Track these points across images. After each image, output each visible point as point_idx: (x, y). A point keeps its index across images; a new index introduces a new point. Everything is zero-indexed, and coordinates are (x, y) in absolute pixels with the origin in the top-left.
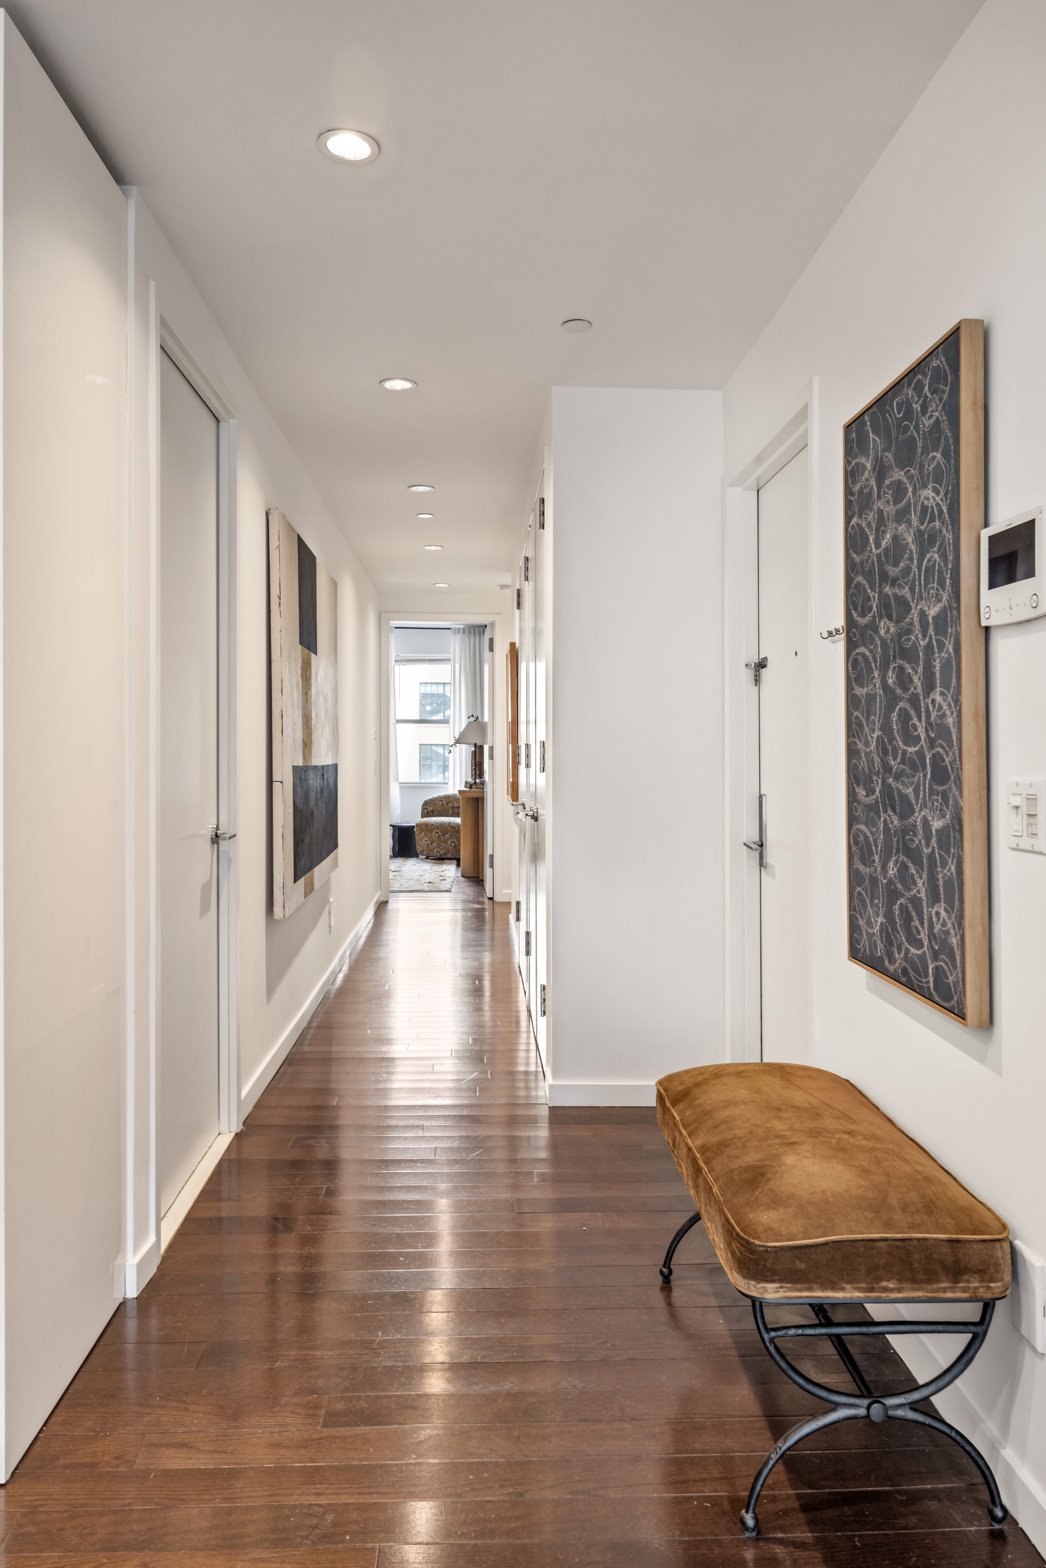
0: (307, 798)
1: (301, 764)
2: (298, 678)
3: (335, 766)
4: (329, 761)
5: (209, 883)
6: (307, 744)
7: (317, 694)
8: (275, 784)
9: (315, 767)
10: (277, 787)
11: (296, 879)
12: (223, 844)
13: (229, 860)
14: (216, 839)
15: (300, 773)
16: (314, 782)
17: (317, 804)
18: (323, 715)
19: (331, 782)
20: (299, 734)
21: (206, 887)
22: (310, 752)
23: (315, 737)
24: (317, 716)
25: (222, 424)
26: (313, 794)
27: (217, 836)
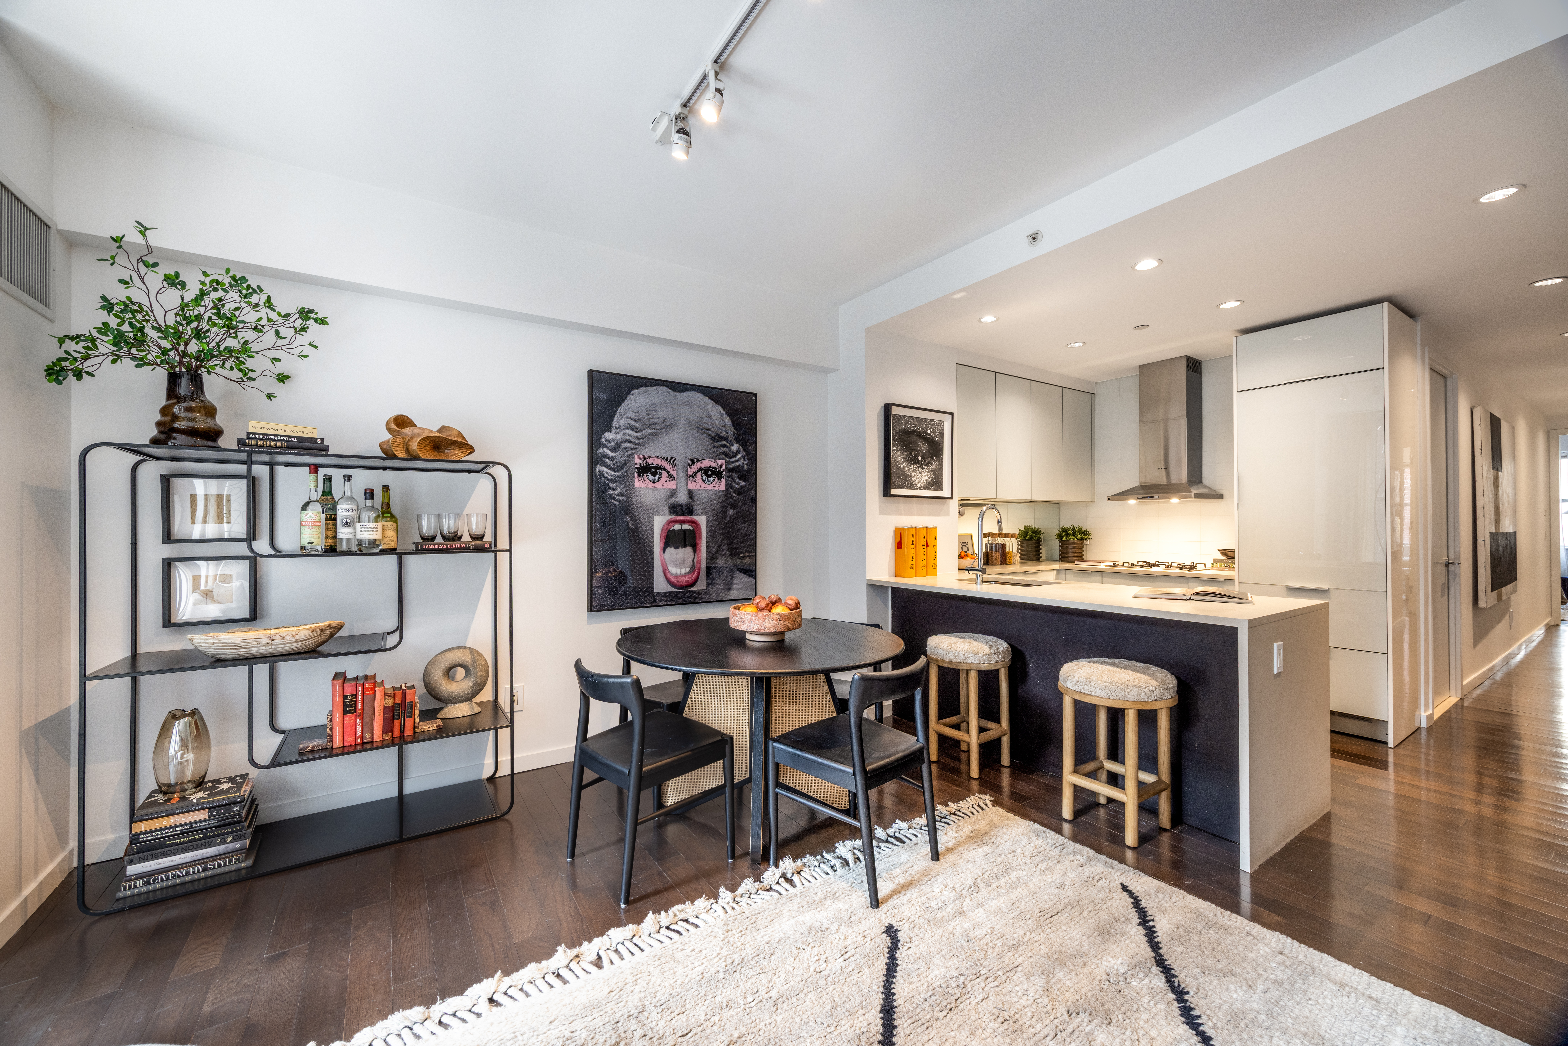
0: (1498, 550)
1: (1494, 531)
2: (1491, 488)
3: (1515, 533)
4: (1511, 530)
5: (1445, 583)
6: (1497, 521)
7: (1503, 494)
8: (1479, 542)
9: (1502, 534)
10: (1480, 544)
11: (1492, 591)
12: (1451, 567)
13: (1455, 575)
14: (1447, 565)
15: (1494, 537)
16: (1501, 542)
17: (1503, 554)
18: (1506, 505)
19: (1512, 542)
20: (1493, 516)
21: (1443, 584)
22: (1499, 525)
23: (1502, 517)
24: (1503, 505)
25: (1448, 380)
26: (1501, 548)
27: (1448, 563)
